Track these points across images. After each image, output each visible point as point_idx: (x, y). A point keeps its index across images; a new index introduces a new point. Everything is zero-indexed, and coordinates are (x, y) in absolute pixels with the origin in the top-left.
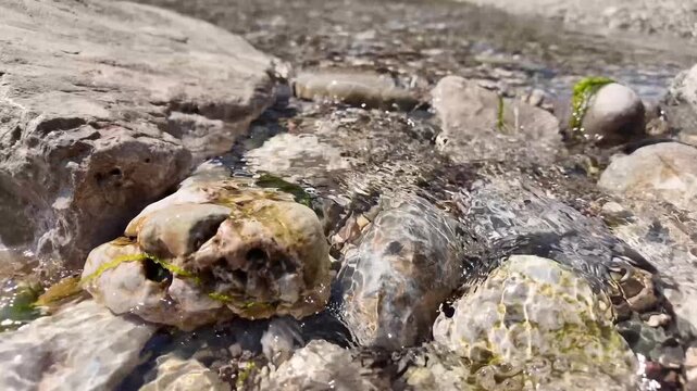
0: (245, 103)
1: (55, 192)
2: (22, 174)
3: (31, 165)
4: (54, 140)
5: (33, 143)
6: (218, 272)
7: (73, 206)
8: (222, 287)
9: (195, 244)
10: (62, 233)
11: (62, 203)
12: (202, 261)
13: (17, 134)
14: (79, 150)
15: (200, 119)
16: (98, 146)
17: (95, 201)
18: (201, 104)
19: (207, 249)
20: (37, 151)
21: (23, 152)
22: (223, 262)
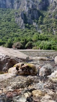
0: (25, 59)
1: (6, 63)
2: (3, 61)
3: (4, 60)
4: (7, 57)
5: (5, 57)
6: (24, 69)
7: (8, 64)
8: (24, 71)
9: (22, 66)
10: (6, 68)
11: (7, 64)
12: (23, 67)
13: (3, 57)
14: (9, 58)
15: (20, 60)
16: (11, 58)
17: (10, 64)
18: (20, 58)
19: (23, 66)
20: (5, 58)
21: (3, 59)
22: (24, 68)
